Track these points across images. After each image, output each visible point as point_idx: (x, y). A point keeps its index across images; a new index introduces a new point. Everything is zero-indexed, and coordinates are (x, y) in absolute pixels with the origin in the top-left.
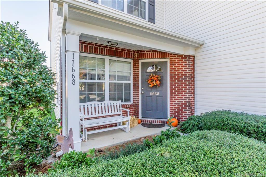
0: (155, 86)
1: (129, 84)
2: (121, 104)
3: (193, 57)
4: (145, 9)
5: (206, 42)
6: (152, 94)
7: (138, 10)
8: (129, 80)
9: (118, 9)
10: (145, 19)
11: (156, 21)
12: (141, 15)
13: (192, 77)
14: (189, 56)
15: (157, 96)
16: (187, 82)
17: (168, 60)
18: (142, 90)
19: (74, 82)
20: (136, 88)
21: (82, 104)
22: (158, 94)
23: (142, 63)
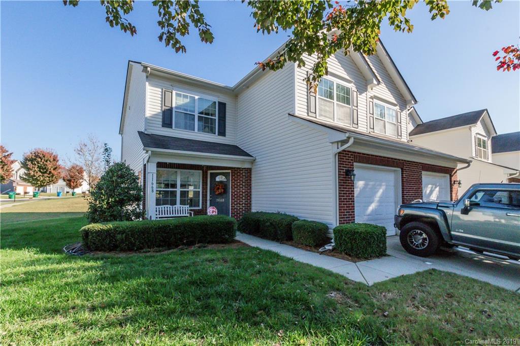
0: (220, 194)
1: (199, 191)
2: (189, 209)
3: (250, 169)
4: (215, 125)
5: (257, 158)
6: (218, 200)
7: (208, 127)
8: (199, 189)
9: (189, 130)
10: (215, 133)
11: (227, 134)
12: (212, 131)
13: (249, 186)
14: (245, 168)
15: (222, 202)
16: (244, 190)
17: (230, 171)
18: (210, 197)
19: (153, 191)
20: (205, 196)
21: (158, 207)
22: (223, 200)
23: (211, 173)
